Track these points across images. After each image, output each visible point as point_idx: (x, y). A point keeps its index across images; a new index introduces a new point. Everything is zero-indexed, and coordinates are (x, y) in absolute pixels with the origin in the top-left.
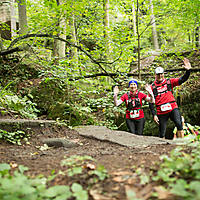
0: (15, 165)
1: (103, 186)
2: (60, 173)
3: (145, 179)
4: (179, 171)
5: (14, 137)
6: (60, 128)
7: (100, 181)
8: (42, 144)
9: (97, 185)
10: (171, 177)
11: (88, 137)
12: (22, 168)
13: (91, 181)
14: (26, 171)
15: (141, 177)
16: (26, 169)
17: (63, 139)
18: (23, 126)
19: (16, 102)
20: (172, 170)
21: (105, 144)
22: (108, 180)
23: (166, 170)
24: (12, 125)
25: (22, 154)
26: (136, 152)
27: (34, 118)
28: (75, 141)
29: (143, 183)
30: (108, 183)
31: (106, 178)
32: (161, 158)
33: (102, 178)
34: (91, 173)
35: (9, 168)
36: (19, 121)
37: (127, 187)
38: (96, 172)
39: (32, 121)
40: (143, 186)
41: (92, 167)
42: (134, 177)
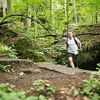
0: (8, 84)
1: (55, 96)
2: (32, 88)
3: (76, 93)
4: (94, 89)
5: (6, 68)
6: (29, 63)
7: (53, 93)
9: (52, 96)
10: (90, 92)
11: (44, 68)
12: (12, 86)
13: (48, 93)
14: (14, 88)
15: (74, 91)
16: (14, 86)
17: (31, 69)
18: (11, 63)
19: (6, 50)
20: (90, 88)
21: (53, 72)
22: (57, 93)
23: (87, 88)
24: (5, 62)
25: (11, 77)
26: (70, 77)
27: (16, 59)
28: (37, 70)
29: (75, 94)
30: (57, 94)
31: (56, 92)
32: (83, 81)
33: (54, 92)
34: (48, 89)
35: (5, 86)
36: (9, 60)
37: (67, 97)
38: (50, 88)
39: (15, 60)
40: (76, 96)
41: (48, 85)
42: (71, 91)
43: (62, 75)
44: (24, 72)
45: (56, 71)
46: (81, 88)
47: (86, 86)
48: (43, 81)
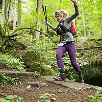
0: (16, 96)
5: (14, 80)
6: (37, 76)
8: (28, 85)
11: (51, 82)
16: (22, 98)
17: (38, 82)
18: (19, 75)
19: (15, 62)
21: (60, 86)
24: (14, 74)
25: (18, 90)
26: (76, 92)
27: (24, 71)
28: (44, 84)
32: (89, 96)
35: (14, 98)
36: (17, 72)
41: (55, 99)
43: (68, 89)
44: (32, 85)
45: (63, 86)
48: (50, 95)
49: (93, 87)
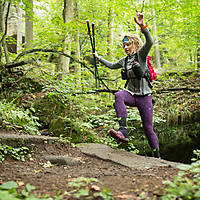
0: (21, 183)
2: (66, 193)
4: (182, 197)
5: (18, 153)
6: (63, 145)
8: (46, 161)
11: (91, 156)
12: (29, 187)
14: (33, 191)
16: (34, 188)
17: (66, 157)
18: (28, 142)
19: (21, 117)
20: (175, 196)
21: (108, 164)
23: (169, 196)
24: (17, 141)
26: (139, 174)
27: (39, 135)
28: (78, 159)
32: (164, 182)
34: (96, 195)
35: (16, 186)
36: (24, 137)
38: (101, 194)
39: (36, 137)
41: (97, 188)
43: (124, 169)
44: (53, 162)
45: (114, 163)
46: (158, 196)
47: (167, 193)
48: (88, 180)
49: (172, 164)
